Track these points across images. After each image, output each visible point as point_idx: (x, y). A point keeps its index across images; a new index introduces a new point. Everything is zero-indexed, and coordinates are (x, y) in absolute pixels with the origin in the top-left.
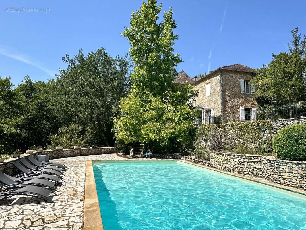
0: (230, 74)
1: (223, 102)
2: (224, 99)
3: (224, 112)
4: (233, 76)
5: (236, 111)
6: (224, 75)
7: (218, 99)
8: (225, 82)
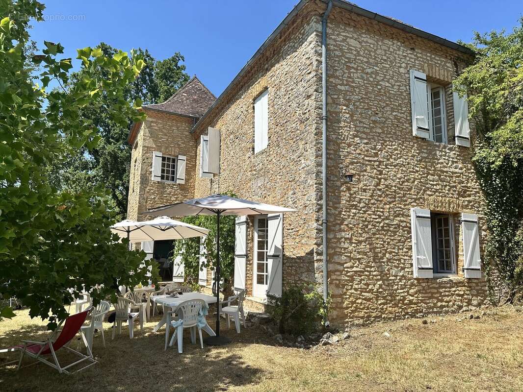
0: (365, 38)
1: (327, 179)
2: (331, 163)
3: (331, 236)
4: (379, 52)
5: (394, 225)
6: (335, 37)
7: (303, 161)
8: (337, 74)
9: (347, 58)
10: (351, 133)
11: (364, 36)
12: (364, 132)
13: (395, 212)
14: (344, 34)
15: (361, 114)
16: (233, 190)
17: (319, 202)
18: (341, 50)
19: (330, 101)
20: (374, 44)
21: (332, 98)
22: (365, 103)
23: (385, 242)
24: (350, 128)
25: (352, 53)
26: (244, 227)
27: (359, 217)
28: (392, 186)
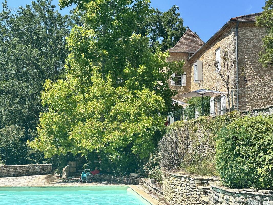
1: (239, 82)
3: (240, 100)
4: (260, 34)
5: (266, 96)
6: (241, 32)
7: (231, 76)
8: (242, 45)
9: (246, 39)
10: (248, 65)
11: (253, 29)
12: (253, 64)
13: (267, 92)
14: (245, 30)
15: (252, 58)
16: (209, 88)
17: (236, 90)
18: (244, 36)
19: (239, 55)
20: (258, 31)
21: (240, 54)
22: (254, 54)
23: (262, 102)
24: (248, 63)
25: (248, 37)
26: (213, 102)
27: (252, 94)
28: (265, 83)
